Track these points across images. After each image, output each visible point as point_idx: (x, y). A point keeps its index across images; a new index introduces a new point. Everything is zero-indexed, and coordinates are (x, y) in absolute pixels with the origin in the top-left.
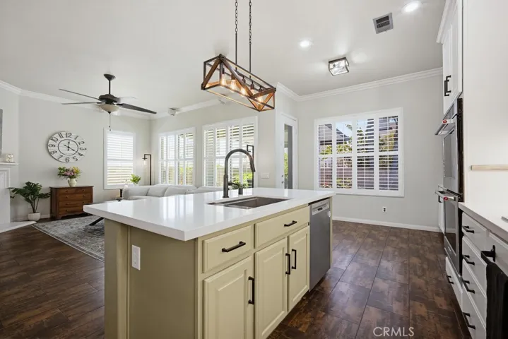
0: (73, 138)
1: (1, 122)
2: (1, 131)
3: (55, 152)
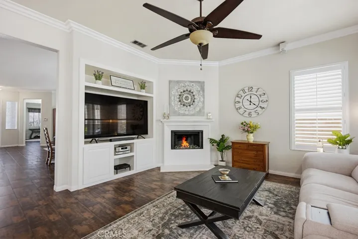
0: (254, 90)
1: (203, 91)
2: (204, 98)
3: (240, 108)
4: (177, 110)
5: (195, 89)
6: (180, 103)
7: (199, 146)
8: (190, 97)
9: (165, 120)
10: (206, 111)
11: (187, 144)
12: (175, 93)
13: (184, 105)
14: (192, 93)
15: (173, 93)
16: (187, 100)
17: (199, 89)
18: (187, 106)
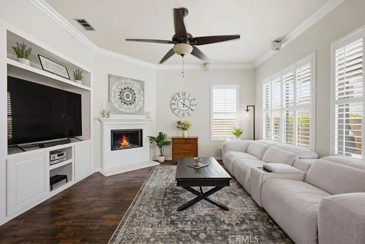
1: (143, 91)
2: (144, 97)
3: (175, 109)
4: (117, 107)
5: (136, 87)
6: (120, 101)
7: (138, 145)
8: (131, 95)
9: (105, 118)
10: (146, 110)
11: (127, 143)
12: (116, 89)
13: (125, 103)
14: (133, 91)
15: (113, 89)
16: (128, 98)
17: (139, 88)
18: (128, 104)
